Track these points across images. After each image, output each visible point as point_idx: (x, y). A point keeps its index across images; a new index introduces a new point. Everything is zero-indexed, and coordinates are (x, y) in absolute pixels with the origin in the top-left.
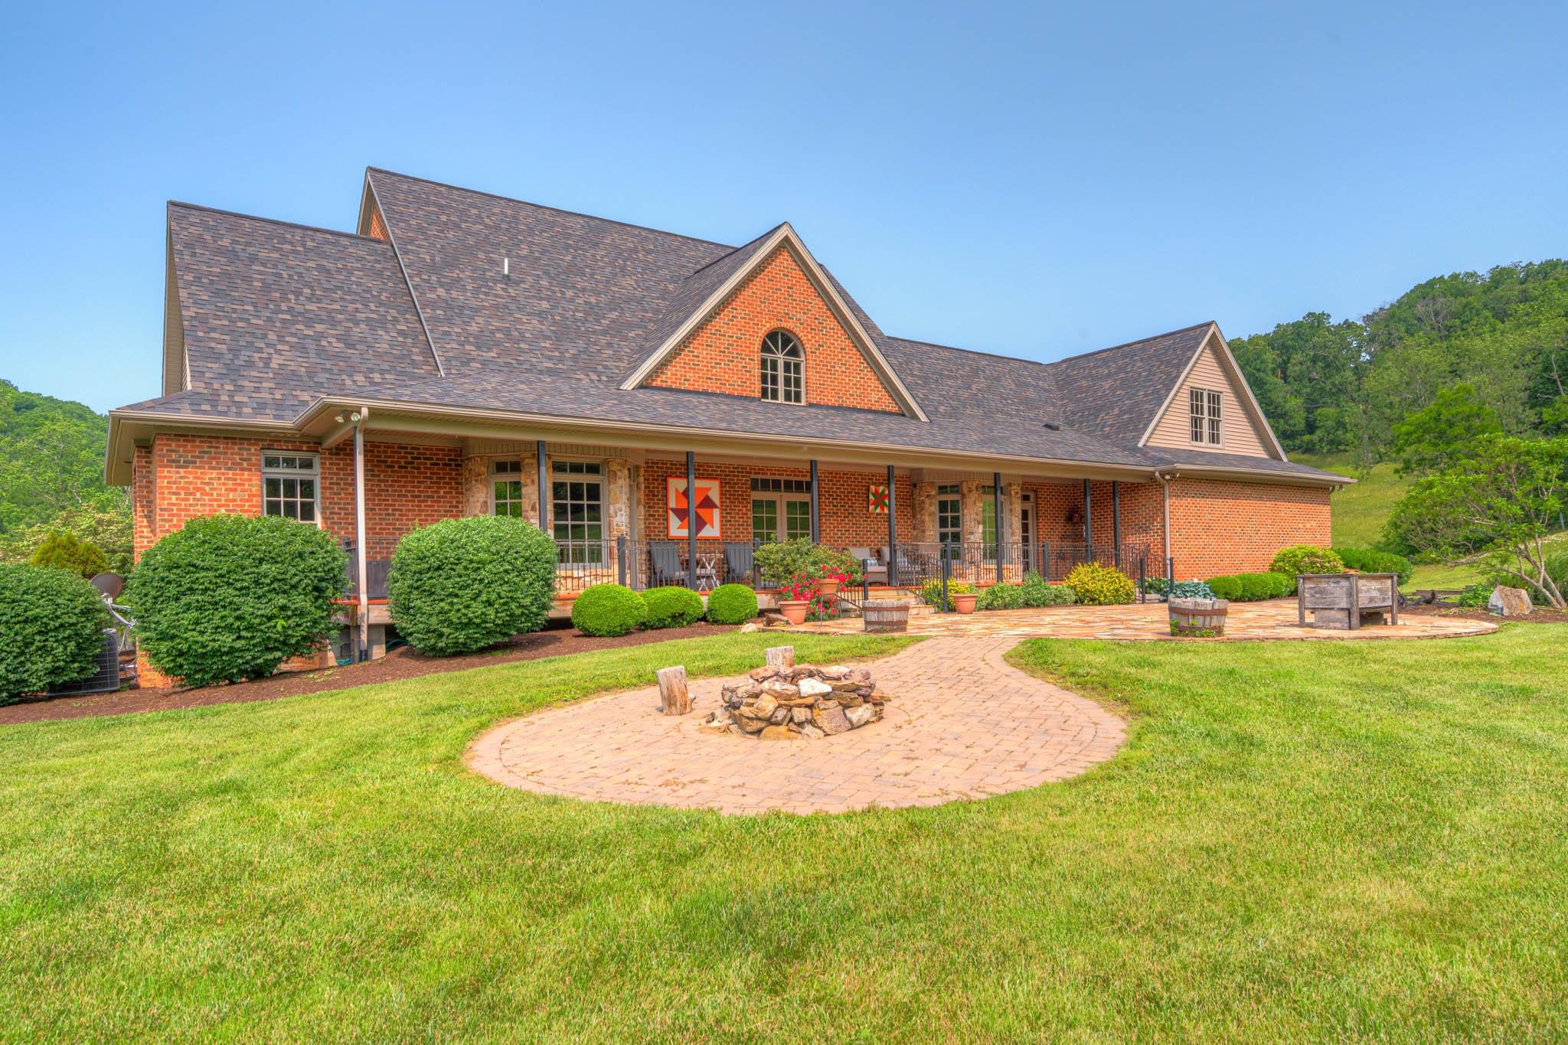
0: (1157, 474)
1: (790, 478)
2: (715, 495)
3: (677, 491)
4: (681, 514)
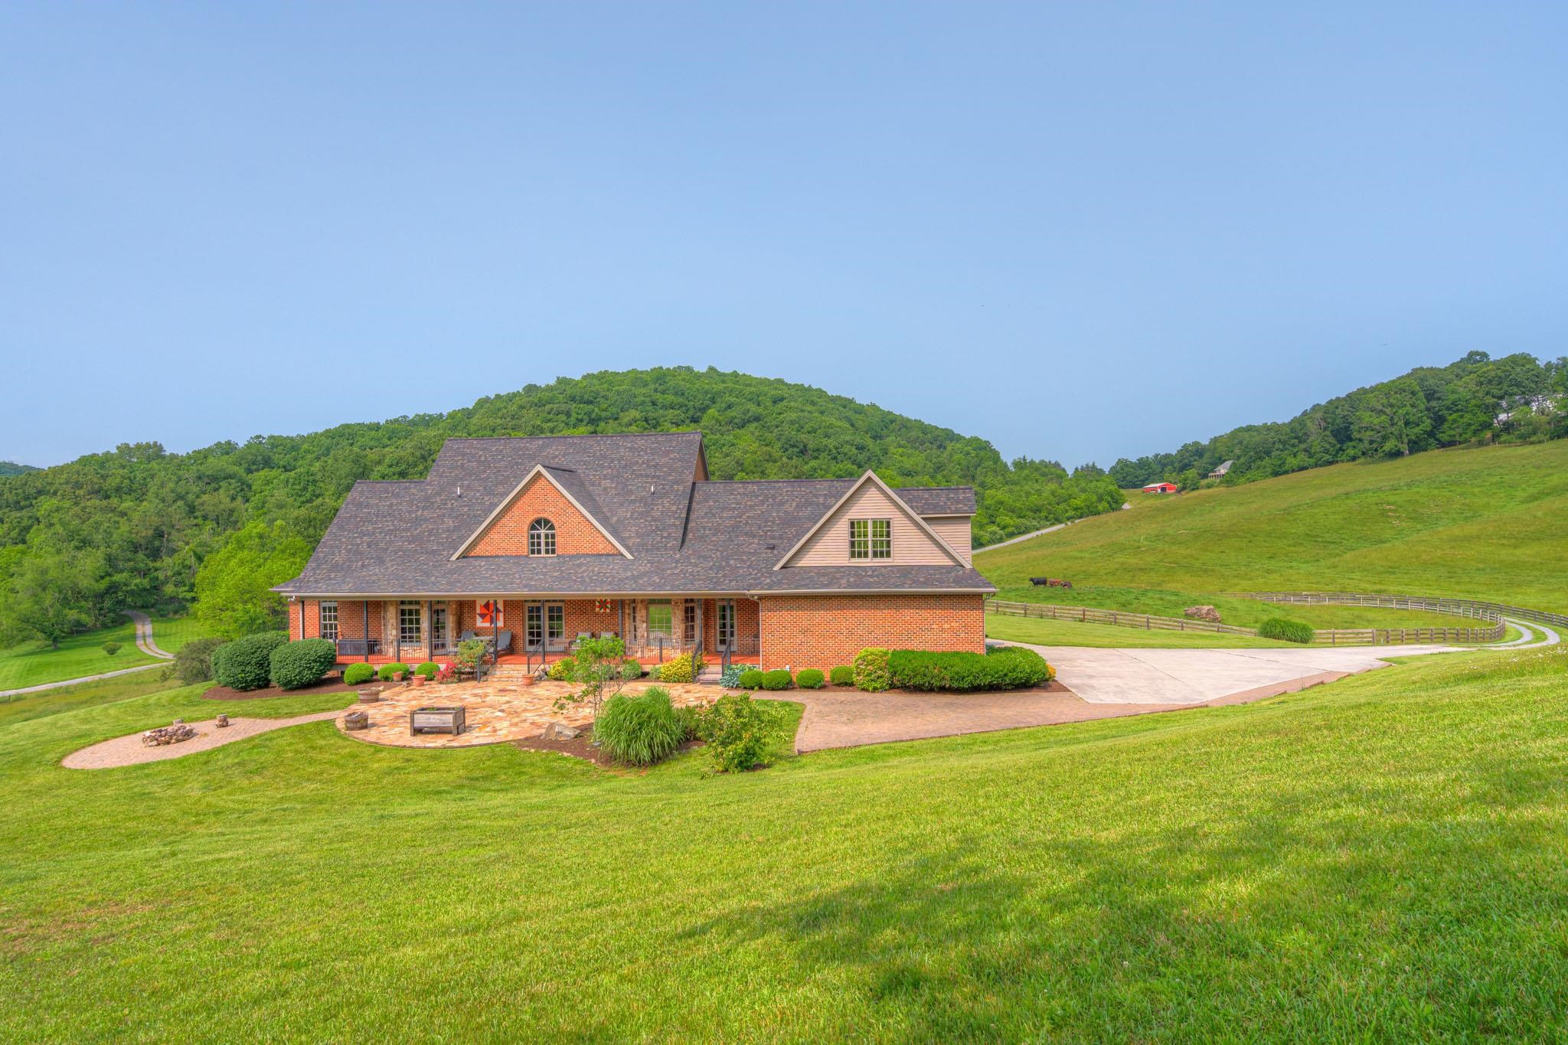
0: (749, 597)
2: (501, 606)
3: (480, 605)
4: (483, 616)
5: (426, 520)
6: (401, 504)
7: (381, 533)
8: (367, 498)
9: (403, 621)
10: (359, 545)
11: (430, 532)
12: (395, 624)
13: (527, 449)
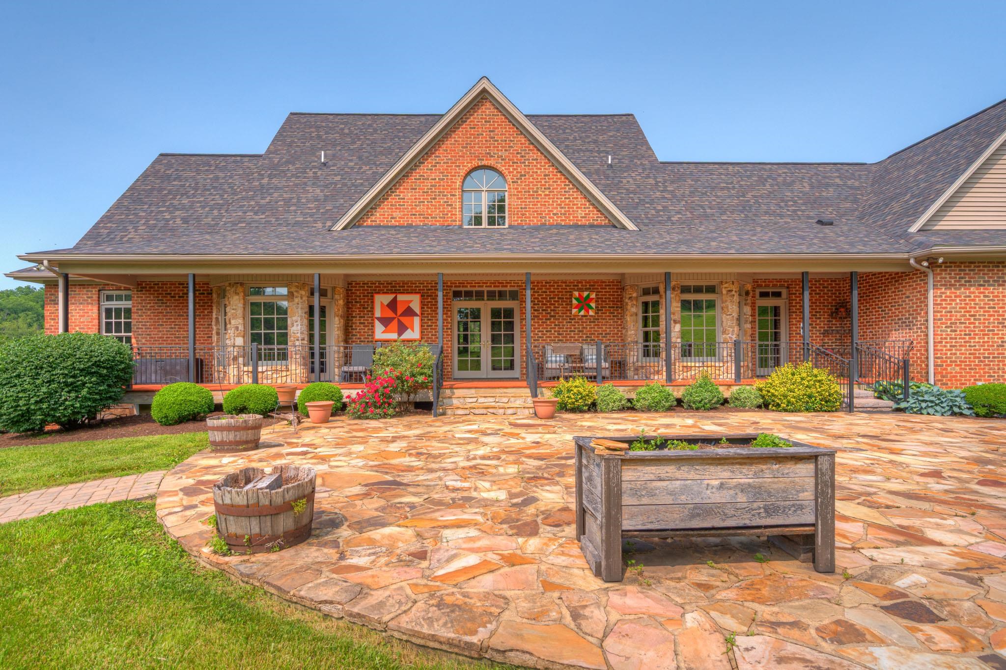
0: (912, 261)
1: (492, 289)
2: (416, 306)
3: (382, 304)
4: (385, 321)
5: (277, 189)
6: (231, 177)
7: (203, 207)
8: (177, 170)
9: (255, 324)
10: (168, 220)
11: (288, 202)
12: (241, 328)
13: (406, 124)
